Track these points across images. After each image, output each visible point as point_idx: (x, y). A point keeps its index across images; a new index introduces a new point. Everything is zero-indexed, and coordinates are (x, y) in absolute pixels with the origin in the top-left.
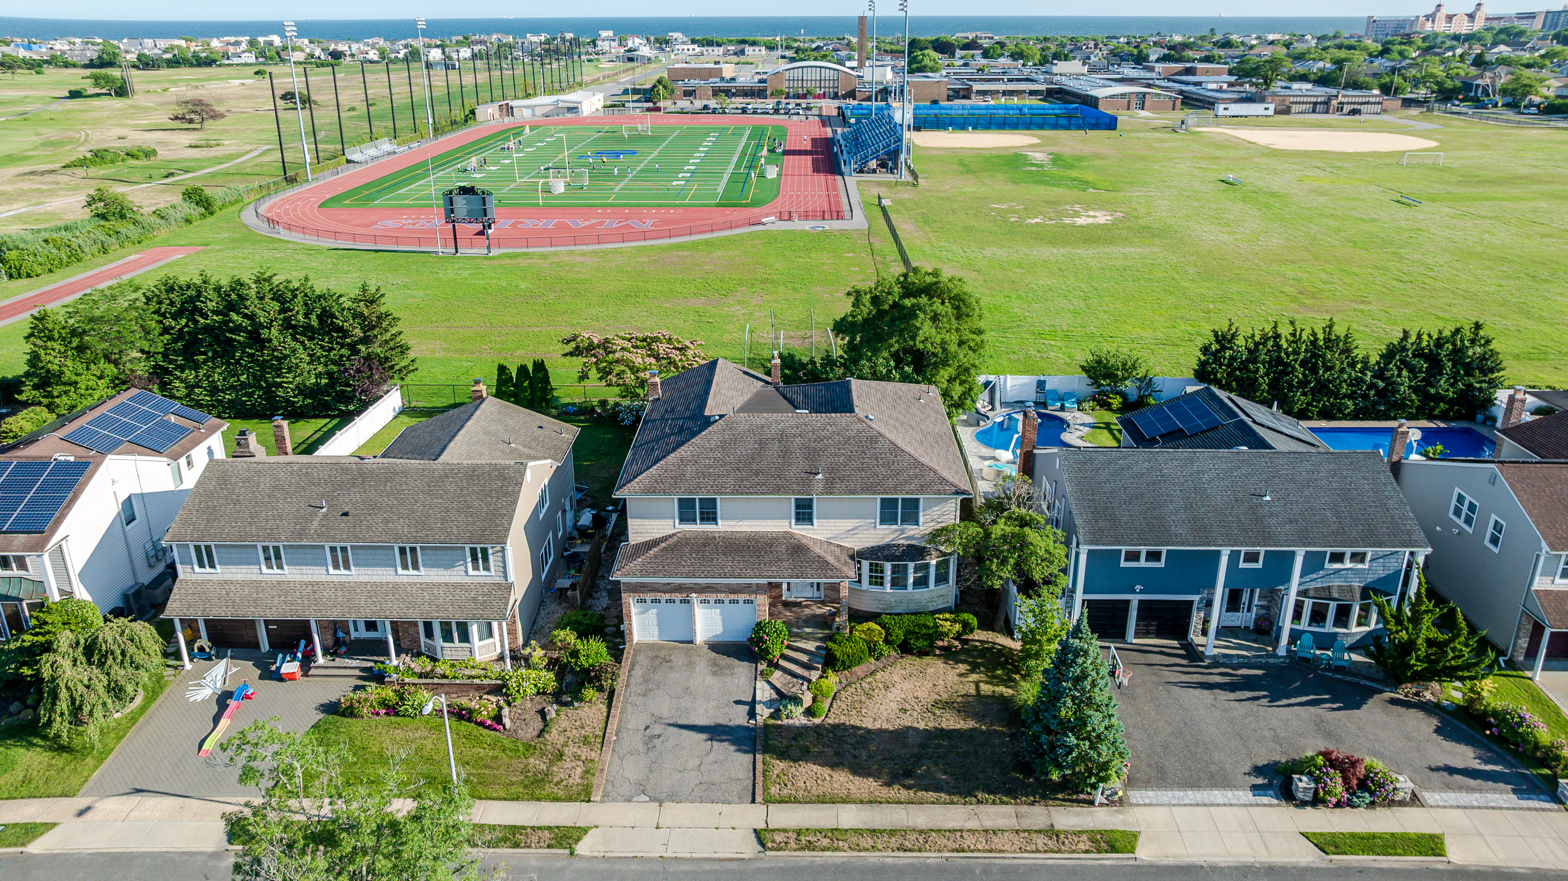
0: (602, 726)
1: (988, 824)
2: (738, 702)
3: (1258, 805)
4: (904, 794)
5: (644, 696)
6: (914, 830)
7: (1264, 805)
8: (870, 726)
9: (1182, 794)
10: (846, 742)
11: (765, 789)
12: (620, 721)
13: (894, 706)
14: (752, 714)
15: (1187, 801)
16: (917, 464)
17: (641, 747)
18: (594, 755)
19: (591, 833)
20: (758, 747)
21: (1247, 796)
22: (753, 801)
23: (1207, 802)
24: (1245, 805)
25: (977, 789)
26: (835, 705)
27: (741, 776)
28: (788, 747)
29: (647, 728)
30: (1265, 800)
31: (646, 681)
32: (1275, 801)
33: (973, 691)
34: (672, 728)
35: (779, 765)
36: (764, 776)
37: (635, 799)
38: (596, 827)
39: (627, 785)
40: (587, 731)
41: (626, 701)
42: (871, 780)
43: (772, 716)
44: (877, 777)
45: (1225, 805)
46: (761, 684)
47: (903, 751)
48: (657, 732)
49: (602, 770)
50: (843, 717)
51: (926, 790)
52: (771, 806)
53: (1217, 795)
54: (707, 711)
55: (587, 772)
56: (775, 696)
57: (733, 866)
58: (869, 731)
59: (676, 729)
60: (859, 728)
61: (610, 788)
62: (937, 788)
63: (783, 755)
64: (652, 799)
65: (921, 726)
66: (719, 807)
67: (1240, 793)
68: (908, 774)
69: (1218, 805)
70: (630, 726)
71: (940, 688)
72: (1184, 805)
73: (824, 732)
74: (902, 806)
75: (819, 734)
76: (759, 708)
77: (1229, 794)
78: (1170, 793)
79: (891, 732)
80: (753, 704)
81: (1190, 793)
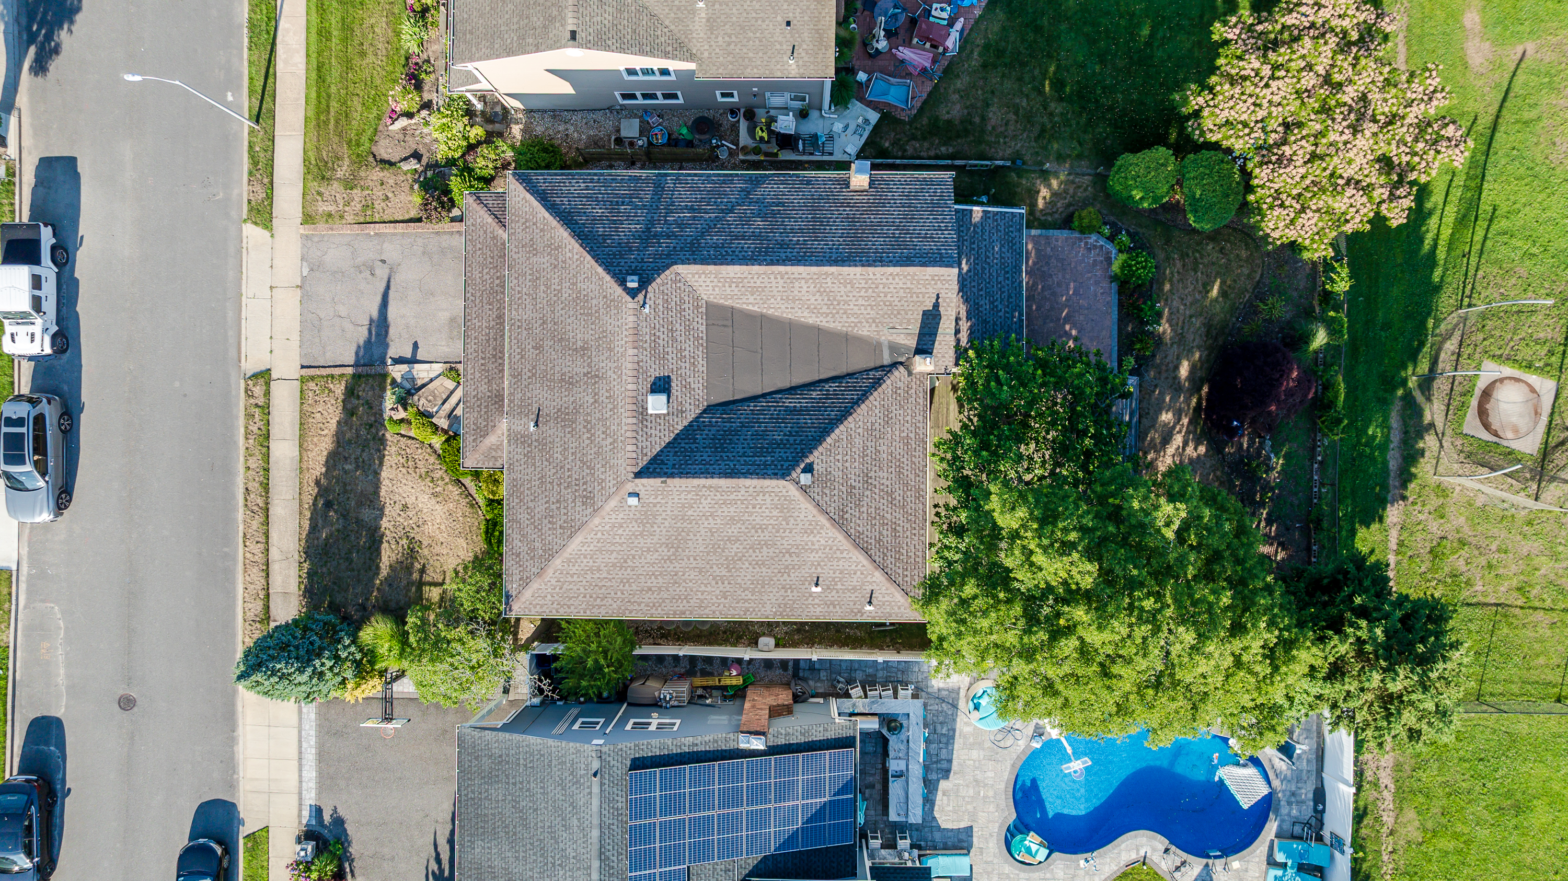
0: (386, 218)
1: (275, 568)
2: (416, 346)
3: (300, 805)
4: (308, 500)
5: (424, 253)
6: (267, 504)
7: (300, 810)
8: (384, 474)
9: (313, 743)
10: (363, 451)
11: (312, 378)
12: (394, 234)
13: (410, 501)
14: (399, 361)
15: (304, 745)
16: (550, 554)
17: (359, 260)
18: (350, 218)
19: (267, 234)
20: (360, 369)
21: (310, 798)
22: (303, 367)
23: (304, 762)
24: (300, 793)
25: (312, 564)
26: (410, 442)
27: (328, 354)
28: (358, 397)
29: (384, 261)
30: (306, 813)
31: (443, 252)
32: (304, 822)
33: (427, 578)
34: (384, 285)
35: (339, 389)
36: (327, 376)
37: (305, 264)
38: (272, 236)
39: (319, 253)
40: (379, 205)
41: (416, 235)
42: (324, 470)
43: (394, 381)
44: (326, 475)
45: (300, 776)
46: (438, 368)
47: (353, 503)
48: (378, 272)
49: (332, 229)
50: (394, 449)
51: (311, 519)
52: (297, 384)
53: (310, 774)
54: (403, 317)
55: (330, 215)
56: (419, 383)
57: (233, 353)
58: (377, 474)
59: (382, 288)
60: (381, 464)
61: (316, 239)
62: (314, 528)
63: (350, 392)
64: (304, 278)
65: (384, 523)
66: (296, 337)
67: (313, 795)
68: (328, 505)
69: (300, 770)
70: (385, 245)
71: (437, 549)
72: (300, 741)
73: (373, 430)
74: (297, 496)
75: (371, 426)
76: (404, 368)
77: (312, 785)
78: (313, 733)
79: (376, 492)
80: (413, 361)
81: (313, 751)
